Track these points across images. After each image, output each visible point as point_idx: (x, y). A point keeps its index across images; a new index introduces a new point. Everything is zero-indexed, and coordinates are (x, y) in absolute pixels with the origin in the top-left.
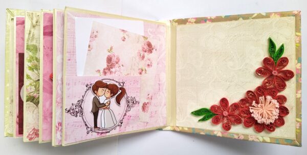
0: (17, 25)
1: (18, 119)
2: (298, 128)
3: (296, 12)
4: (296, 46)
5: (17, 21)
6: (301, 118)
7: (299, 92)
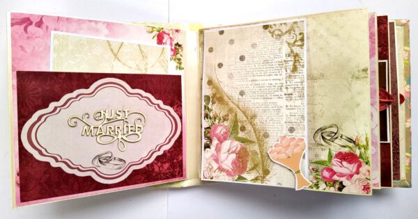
0: (12, 25)
1: (19, 177)
2: (408, 164)
3: (405, 22)
4: (405, 63)
5: (12, 19)
6: (410, 153)
7: (409, 120)
